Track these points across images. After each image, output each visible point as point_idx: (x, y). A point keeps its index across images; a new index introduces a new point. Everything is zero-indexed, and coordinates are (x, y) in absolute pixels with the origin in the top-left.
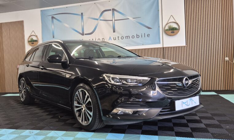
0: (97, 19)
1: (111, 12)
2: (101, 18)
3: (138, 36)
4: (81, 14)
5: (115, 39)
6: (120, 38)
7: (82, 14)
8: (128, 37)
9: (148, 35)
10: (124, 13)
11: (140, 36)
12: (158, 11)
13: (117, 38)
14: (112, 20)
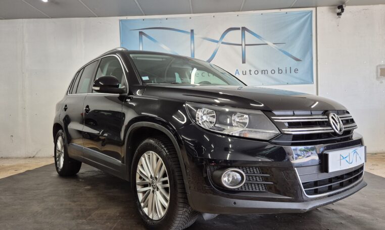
0: (217, 42)
1: (240, 32)
2: (223, 41)
3: (280, 72)
4: (190, 31)
5: (244, 73)
6: (252, 72)
7: (192, 31)
8: (266, 71)
9: (295, 71)
10: (261, 36)
11: (284, 71)
12: (312, 35)
13: (248, 72)
14: (241, 45)
